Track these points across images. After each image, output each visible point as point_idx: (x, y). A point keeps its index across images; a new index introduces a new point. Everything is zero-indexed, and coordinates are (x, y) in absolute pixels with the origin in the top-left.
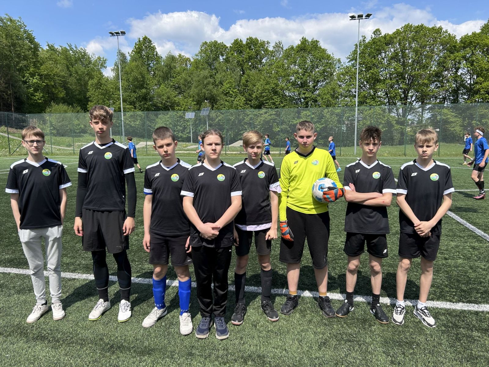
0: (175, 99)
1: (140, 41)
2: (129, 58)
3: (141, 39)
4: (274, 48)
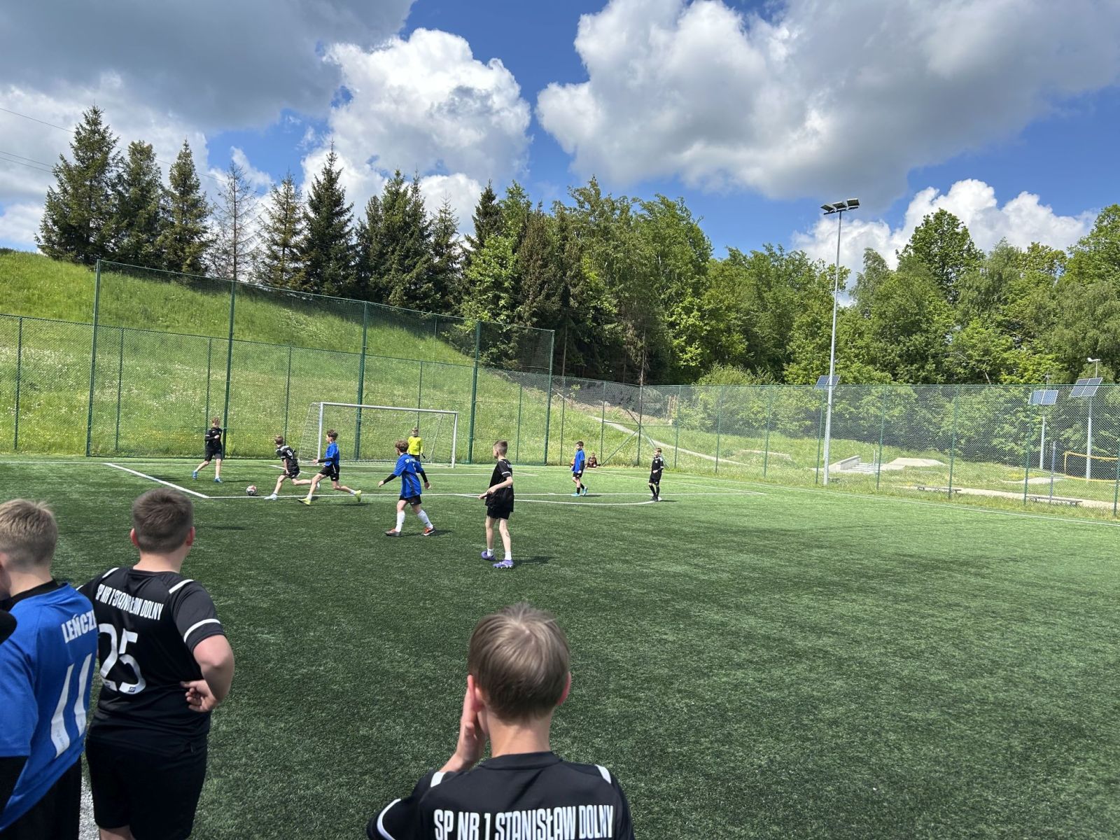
1: (927, 222)
3: (932, 218)
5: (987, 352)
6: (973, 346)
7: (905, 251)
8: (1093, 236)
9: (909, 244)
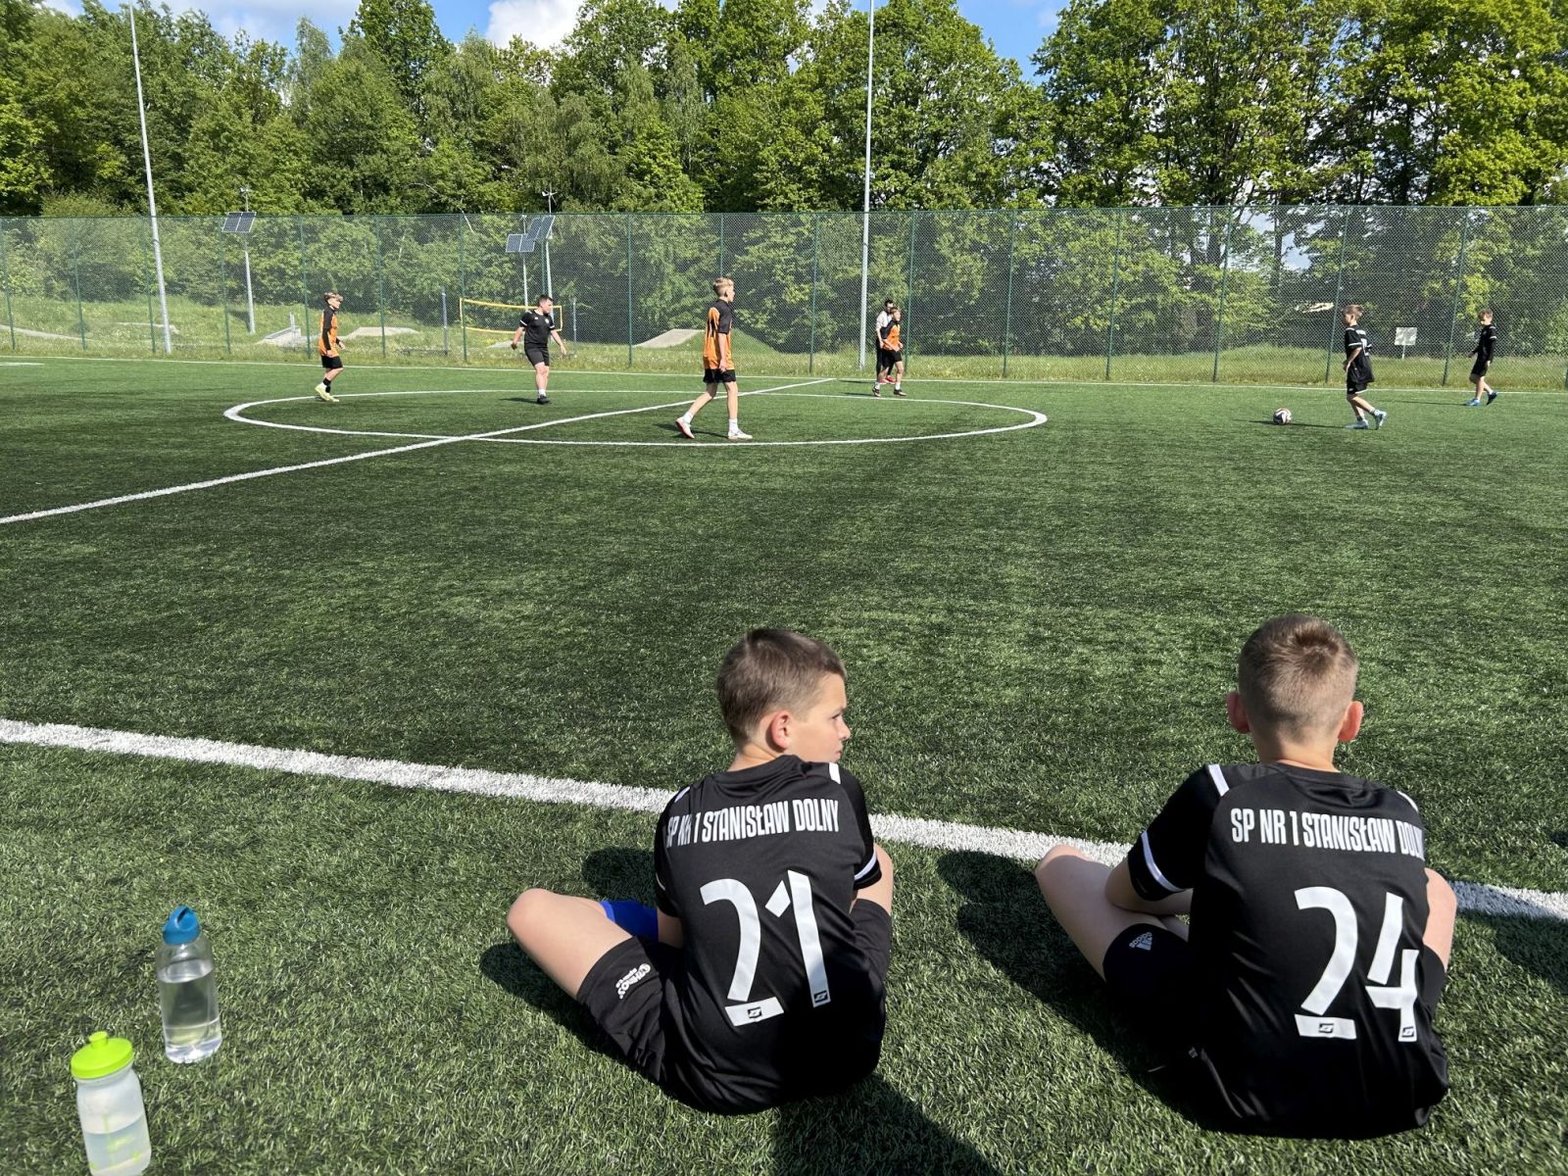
0: (482, 188)
2: (337, 48)
5: (460, 186)
6: (442, 177)
7: (352, 30)
8: (576, 34)
9: (356, 19)
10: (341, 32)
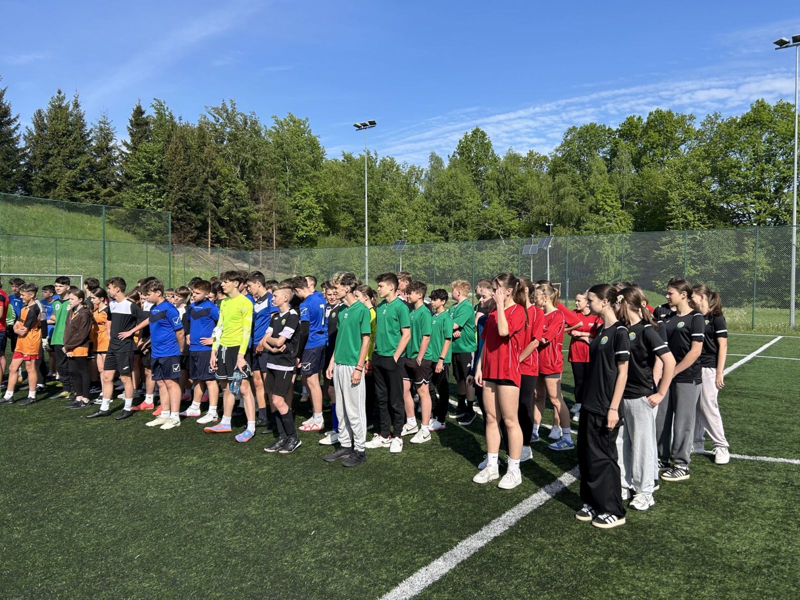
0: (511, 223)
1: (466, 137)
2: (446, 164)
3: (470, 133)
4: (703, 125)
5: (500, 222)
6: (491, 219)
7: (454, 156)
10: (449, 157)
